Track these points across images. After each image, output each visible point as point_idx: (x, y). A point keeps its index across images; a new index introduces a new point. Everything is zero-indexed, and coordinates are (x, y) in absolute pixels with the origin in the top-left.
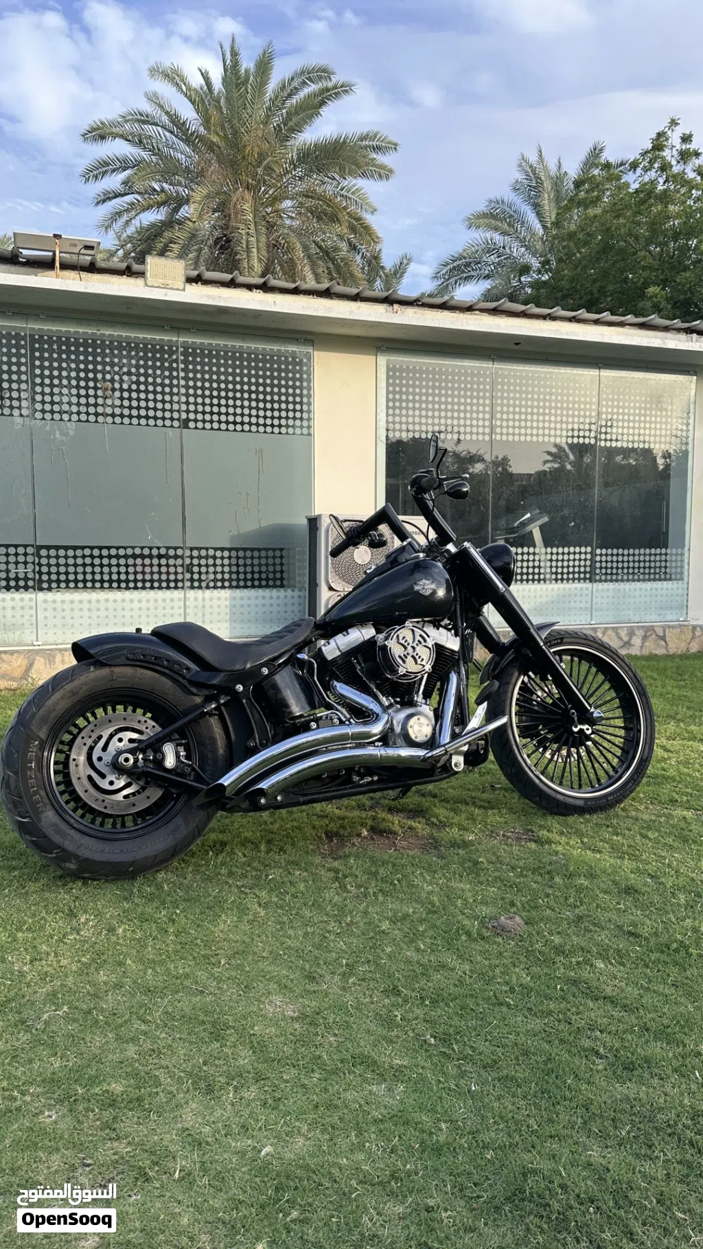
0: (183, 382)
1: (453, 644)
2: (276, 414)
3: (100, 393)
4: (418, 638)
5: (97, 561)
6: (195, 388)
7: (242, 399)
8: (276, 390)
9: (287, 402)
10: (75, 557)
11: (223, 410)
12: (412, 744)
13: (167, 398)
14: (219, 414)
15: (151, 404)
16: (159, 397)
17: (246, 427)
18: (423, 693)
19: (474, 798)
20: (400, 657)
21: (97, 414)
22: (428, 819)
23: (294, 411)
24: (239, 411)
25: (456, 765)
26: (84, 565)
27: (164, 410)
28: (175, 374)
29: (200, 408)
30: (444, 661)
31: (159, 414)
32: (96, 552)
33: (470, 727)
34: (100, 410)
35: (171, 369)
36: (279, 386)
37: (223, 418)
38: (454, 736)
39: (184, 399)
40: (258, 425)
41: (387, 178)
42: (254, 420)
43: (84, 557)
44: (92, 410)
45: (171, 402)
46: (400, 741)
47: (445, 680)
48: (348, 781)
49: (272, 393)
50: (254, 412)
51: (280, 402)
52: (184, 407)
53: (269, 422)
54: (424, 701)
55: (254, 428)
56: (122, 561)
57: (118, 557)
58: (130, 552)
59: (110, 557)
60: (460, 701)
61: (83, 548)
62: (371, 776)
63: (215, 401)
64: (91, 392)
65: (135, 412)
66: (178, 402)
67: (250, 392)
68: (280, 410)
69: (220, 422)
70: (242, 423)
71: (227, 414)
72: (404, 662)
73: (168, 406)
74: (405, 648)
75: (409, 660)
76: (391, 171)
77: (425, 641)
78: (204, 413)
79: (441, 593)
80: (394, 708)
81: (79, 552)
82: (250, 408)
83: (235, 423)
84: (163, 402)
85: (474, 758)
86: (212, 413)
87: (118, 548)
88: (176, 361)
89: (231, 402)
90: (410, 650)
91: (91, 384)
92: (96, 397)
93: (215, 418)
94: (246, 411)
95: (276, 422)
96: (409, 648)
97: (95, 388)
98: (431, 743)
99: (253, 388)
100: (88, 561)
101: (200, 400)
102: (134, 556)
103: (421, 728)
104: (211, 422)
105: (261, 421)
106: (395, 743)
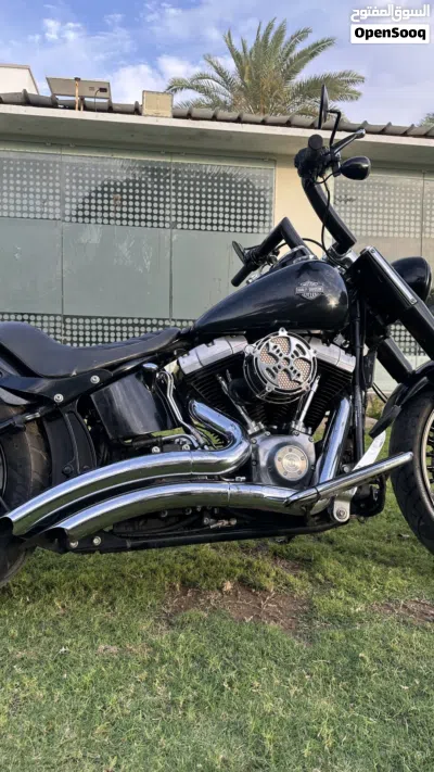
0: (173, 194)
1: (347, 363)
2: (244, 217)
3: (112, 202)
4: (294, 348)
5: (106, 328)
6: (183, 198)
7: (218, 206)
8: (245, 199)
9: (253, 208)
10: (91, 324)
11: (203, 214)
12: (281, 482)
13: (162, 206)
14: (200, 217)
15: (149, 211)
16: (155, 205)
17: (221, 228)
18: (304, 421)
19: (375, 549)
20: (268, 369)
21: (109, 218)
22: (312, 575)
23: (259, 214)
24: (215, 215)
25: (339, 515)
26: (97, 331)
27: (158, 215)
28: (168, 187)
29: (186, 213)
30: (334, 385)
31: (155, 218)
32: (106, 321)
33: (362, 463)
34: (112, 215)
35: (164, 184)
36: (248, 196)
37: (203, 221)
38: (339, 473)
39: (174, 206)
40: (229, 226)
41: (357, 98)
42: (227, 222)
43: (97, 324)
44: (106, 215)
45: (164, 209)
46: (266, 478)
47: (335, 407)
48: (197, 523)
49: (242, 201)
50: (227, 216)
51: (247, 208)
52: (174, 213)
53: (238, 223)
54: (304, 430)
55: (226, 229)
56: (125, 329)
57: (121, 325)
58: (130, 322)
59: (116, 325)
60: (352, 433)
61: (97, 318)
62: (228, 519)
63: (198, 208)
64: (106, 202)
65: (137, 217)
66: (170, 209)
67: (224, 200)
68: (247, 214)
69: (200, 224)
70: (218, 225)
71: (206, 218)
72: (274, 376)
73: (162, 212)
74: (277, 360)
75: (281, 375)
76: (359, 94)
77: (304, 353)
78: (188, 217)
79: (333, 302)
80: (262, 435)
81: (94, 321)
82: (224, 213)
83: (212, 224)
84: (159, 208)
85: (366, 505)
86: (194, 217)
87: (122, 319)
88: (169, 178)
89: (209, 209)
90: (282, 362)
91: (106, 196)
92: (109, 205)
93: (197, 220)
94: (221, 215)
95: (244, 223)
96: (281, 358)
97: (109, 199)
98: (308, 480)
99: (227, 197)
100: (100, 327)
101: (186, 207)
102: (133, 325)
103: (293, 463)
104: (194, 223)
105: (232, 223)
106: (259, 480)
